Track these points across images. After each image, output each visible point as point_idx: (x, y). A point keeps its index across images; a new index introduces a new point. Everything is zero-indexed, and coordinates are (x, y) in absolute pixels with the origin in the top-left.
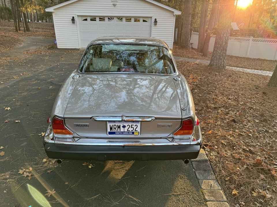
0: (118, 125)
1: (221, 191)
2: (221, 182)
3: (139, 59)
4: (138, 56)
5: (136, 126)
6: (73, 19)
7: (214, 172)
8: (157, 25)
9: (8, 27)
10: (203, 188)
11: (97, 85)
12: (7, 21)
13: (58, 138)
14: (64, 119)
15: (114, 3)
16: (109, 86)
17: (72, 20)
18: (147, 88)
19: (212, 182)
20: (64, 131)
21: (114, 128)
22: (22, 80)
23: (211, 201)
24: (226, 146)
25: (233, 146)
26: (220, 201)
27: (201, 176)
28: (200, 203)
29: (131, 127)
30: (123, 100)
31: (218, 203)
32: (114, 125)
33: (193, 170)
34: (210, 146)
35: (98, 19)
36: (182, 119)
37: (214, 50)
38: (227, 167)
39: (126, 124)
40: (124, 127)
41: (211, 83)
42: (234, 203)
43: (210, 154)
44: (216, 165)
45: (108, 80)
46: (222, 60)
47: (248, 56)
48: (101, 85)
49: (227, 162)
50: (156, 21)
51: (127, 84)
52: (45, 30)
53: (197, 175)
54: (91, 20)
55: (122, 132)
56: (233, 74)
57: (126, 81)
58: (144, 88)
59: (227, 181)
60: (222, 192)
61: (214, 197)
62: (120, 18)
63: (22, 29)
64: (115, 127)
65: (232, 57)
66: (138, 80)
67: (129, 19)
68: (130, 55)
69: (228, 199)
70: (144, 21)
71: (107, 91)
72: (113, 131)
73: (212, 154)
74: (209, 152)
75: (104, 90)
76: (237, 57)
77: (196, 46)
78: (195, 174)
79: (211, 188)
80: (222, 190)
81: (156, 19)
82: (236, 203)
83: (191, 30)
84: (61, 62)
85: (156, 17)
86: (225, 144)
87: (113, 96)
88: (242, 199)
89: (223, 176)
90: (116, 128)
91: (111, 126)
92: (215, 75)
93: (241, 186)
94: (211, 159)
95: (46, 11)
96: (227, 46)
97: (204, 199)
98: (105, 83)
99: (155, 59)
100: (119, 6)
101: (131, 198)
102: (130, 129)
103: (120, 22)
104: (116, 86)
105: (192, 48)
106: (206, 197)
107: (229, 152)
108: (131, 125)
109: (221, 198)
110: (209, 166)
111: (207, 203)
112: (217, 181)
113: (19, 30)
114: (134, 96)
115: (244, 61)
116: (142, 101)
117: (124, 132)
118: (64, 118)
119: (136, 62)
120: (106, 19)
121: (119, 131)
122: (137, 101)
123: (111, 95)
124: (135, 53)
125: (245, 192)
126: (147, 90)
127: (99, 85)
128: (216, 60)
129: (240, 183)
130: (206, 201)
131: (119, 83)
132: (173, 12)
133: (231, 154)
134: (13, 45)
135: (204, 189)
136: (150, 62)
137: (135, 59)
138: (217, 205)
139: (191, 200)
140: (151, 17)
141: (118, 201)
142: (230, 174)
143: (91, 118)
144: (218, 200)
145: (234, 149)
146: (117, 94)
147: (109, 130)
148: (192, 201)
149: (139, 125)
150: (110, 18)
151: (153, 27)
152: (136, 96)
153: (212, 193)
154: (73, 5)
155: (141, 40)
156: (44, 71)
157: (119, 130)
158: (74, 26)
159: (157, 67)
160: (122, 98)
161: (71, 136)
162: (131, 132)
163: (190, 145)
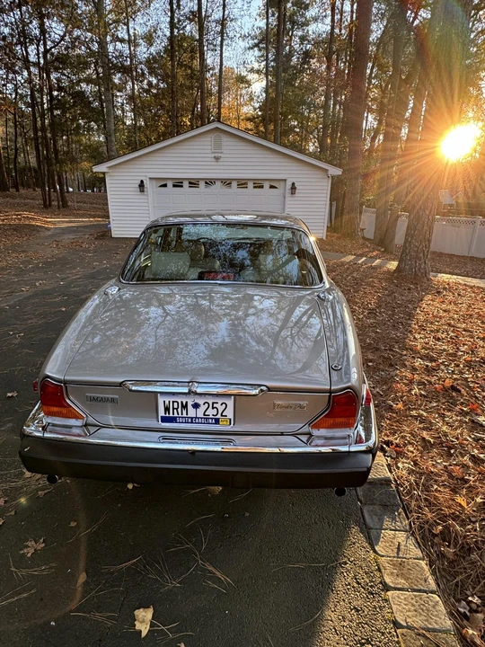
0: (182, 403)
1: (423, 563)
2: (423, 538)
3: (254, 256)
4: (252, 248)
5: (224, 405)
6: (142, 185)
7: (407, 510)
8: (296, 195)
9: (32, 201)
10: (380, 553)
11: (175, 305)
12: (31, 190)
13: (54, 425)
14: (65, 384)
15: (216, 155)
16: (196, 309)
17: (140, 186)
18: (271, 315)
19: (401, 537)
20: (64, 411)
21: (173, 409)
22: (36, 295)
23: (399, 589)
24: (432, 445)
25: (450, 448)
26: (419, 591)
27: (376, 519)
28: (372, 594)
29: (213, 408)
30: (220, 340)
31: (415, 596)
32: (173, 402)
33: (356, 504)
34: (397, 446)
35: (186, 184)
36: (330, 391)
37: (406, 240)
38: (436, 498)
39: (200, 401)
40: (196, 406)
41: (399, 306)
42: (454, 597)
43: (396, 464)
44: (409, 493)
45: (196, 297)
46: (423, 261)
47: (474, 253)
48: (182, 306)
49: (435, 487)
50: (293, 187)
51: (233, 307)
52: (94, 205)
53: (366, 515)
54: (174, 186)
55: (192, 418)
56: (445, 289)
57: (231, 299)
58: (265, 315)
59: (436, 535)
60: (425, 567)
61: (407, 579)
62: (227, 183)
63: (55, 203)
64: (176, 406)
65: (441, 255)
66: (256, 298)
67: (242, 184)
68: (236, 247)
69: (439, 586)
70: (272, 187)
71: (192, 319)
72: (171, 415)
73: (400, 465)
74: (394, 459)
75: (187, 316)
76: (451, 256)
77: (370, 234)
78: (362, 513)
79: (398, 553)
80: (424, 560)
81: (293, 184)
82: (459, 597)
83: (362, 205)
84: (113, 262)
85: (294, 180)
86: (430, 442)
87: (203, 329)
88: (474, 588)
89: (428, 522)
90: (177, 409)
91: (167, 402)
92: (409, 289)
93: (470, 550)
94: (398, 477)
95: (94, 170)
96: (431, 233)
97: (381, 583)
98: (189, 301)
99: (285, 255)
100: (226, 160)
101: (210, 572)
102: (211, 412)
103: (226, 190)
104: (211, 310)
105: (364, 238)
106: (388, 580)
107: (439, 461)
108: (213, 403)
109: (422, 582)
110: (395, 496)
111: (389, 593)
112: (413, 534)
113: (50, 205)
114: (244, 331)
115: (466, 264)
116: (258, 343)
117: (196, 418)
118: (65, 382)
119: (248, 261)
120: (202, 184)
121: (185, 415)
122: (249, 343)
123: (200, 327)
124: (247, 244)
125: (481, 570)
126: (271, 320)
127: (179, 305)
128: (410, 260)
129: (467, 544)
130: (386, 588)
131: (216, 302)
132: (326, 171)
133: (445, 467)
134: (34, 232)
135: (383, 556)
136: (275, 260)
137: (246, 255)
138: (413, 601)
139: (349, 584)
140: (285, 180)
141: (179, 577)
142: (444, 518)
143: (121, 384)
144: (415, 587)
145: (452, 455)
146: (212, 326)
147: (162, 413)
148: (353, 587)
149: (230, 403)
150: (209, 182)
151: (289, 198)
152: (249, 333)
153: (401, 566)
154: (145, 159)
155: (266, 217)
156: (79, 278)
157: (184, 412)
158: (143, 197)
159: (287, 271)
160: (220, 335)
161: (79, 423)
162: (212, 419)
163: (349, 452)
